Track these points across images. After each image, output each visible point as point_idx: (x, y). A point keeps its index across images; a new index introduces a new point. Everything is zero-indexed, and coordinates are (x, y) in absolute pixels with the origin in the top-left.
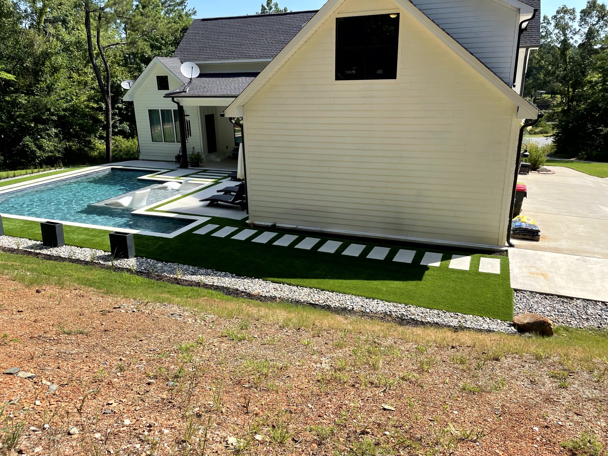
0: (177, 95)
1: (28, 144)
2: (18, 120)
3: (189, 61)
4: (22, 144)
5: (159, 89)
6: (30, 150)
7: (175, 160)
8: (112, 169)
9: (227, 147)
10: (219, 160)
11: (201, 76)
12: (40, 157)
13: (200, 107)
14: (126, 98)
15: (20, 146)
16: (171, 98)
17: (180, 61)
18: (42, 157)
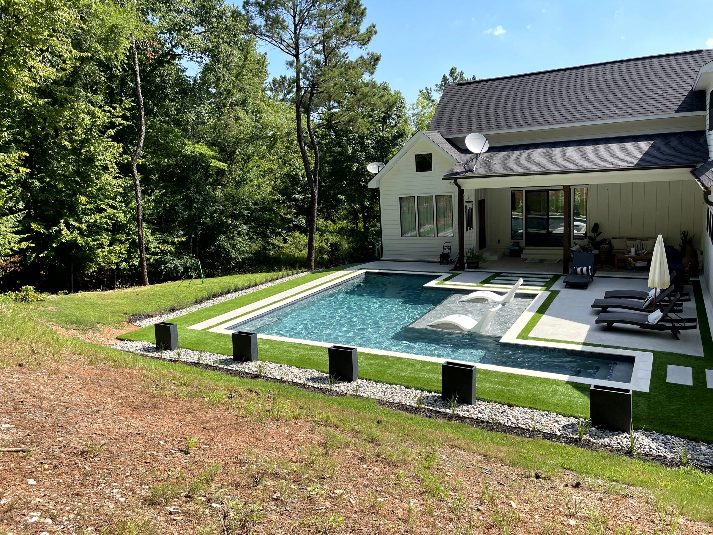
0: (462, 175)
1: (222, 244)
2: (215, 215)
3: (476, 132)
4: (218, 245)
5: (417, 171)
6: (226, 251)
7: (437, 260)
8: (366, 273)
9: (499, 241)
10: (496, 258)
11: (491, 149)
12: (235, 259)
13: (476, 189)
14: (372, 185)
15: (215, 246)
16: (453, 180)
17: (440, 135)
18: (238, 259)
